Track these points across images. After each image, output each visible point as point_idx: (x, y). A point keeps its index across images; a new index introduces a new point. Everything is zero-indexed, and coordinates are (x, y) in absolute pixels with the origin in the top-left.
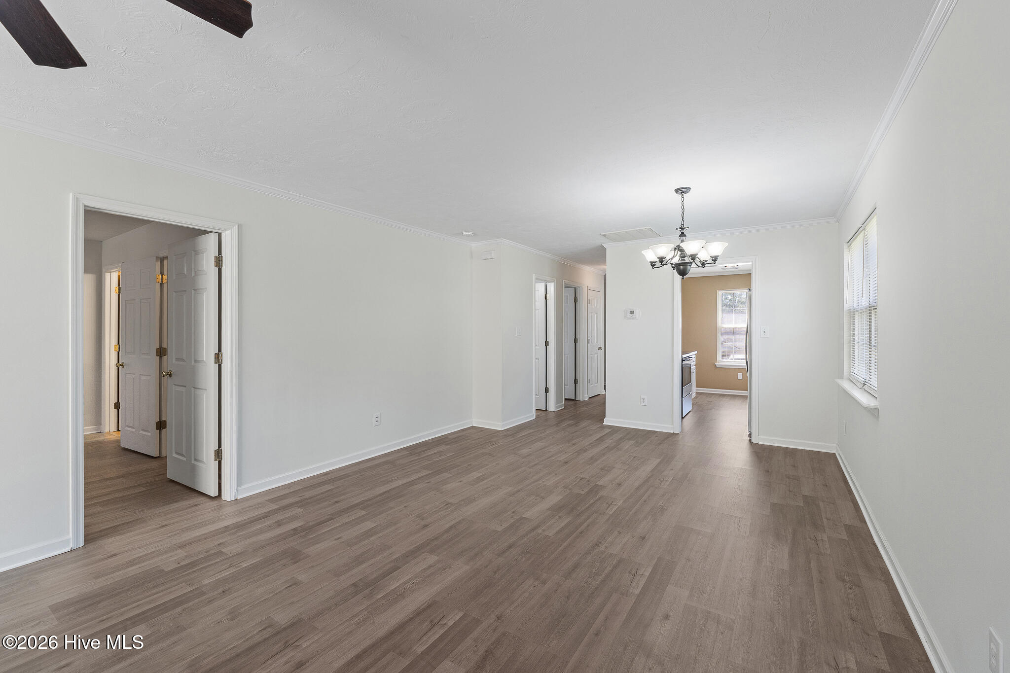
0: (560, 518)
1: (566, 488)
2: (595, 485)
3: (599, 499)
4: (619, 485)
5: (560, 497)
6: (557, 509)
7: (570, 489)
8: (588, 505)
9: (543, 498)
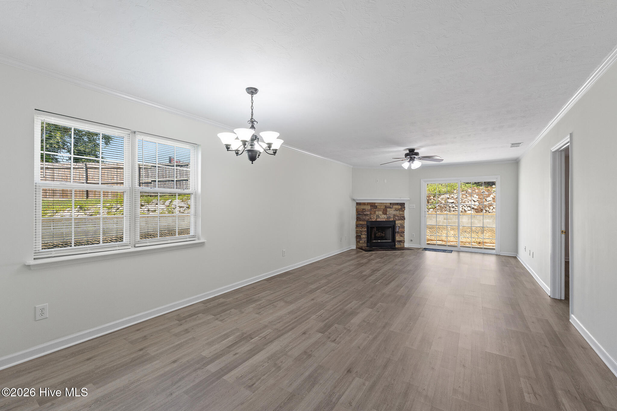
0: (351, 308)
1: (348, 330)
2: (324, 334)
3: (325, 320)
4: (304, 333)
5: (352, 321)
6: (353, 313)
7: (345, 328)
8: (334, 316)
9: (364, 321)
